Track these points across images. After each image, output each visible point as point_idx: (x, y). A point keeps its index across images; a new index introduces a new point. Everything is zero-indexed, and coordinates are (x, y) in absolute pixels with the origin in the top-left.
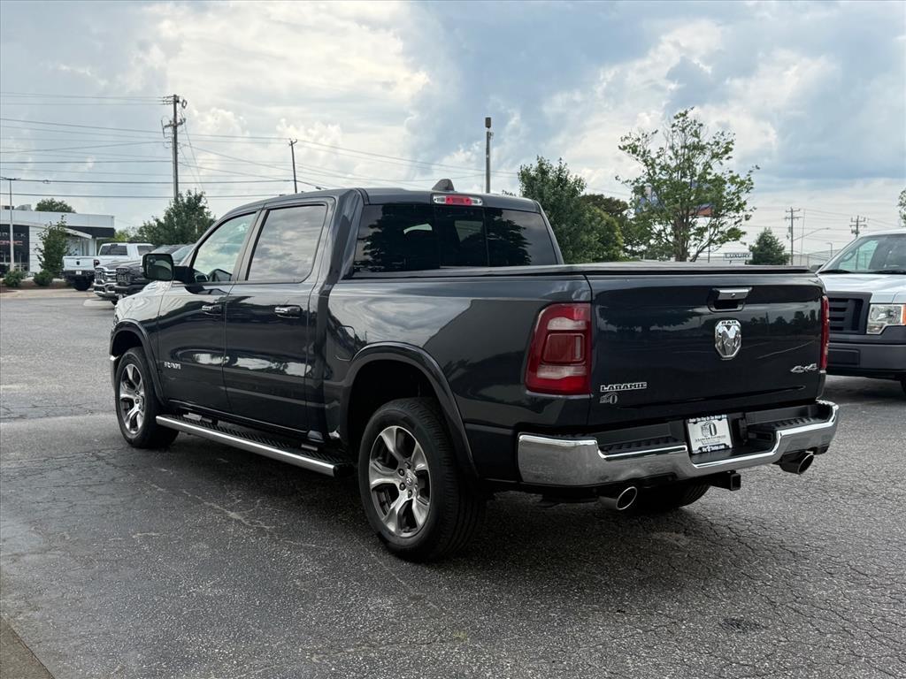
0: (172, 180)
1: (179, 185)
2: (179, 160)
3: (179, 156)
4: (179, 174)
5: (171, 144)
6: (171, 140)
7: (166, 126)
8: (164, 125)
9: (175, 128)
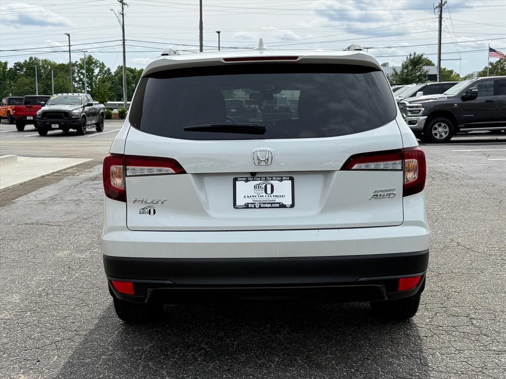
0: (437, 42)
1: (442, 45)
2: (442, 29)
3: (442, 26)
4: (442, 37)
5: (438, 19)
6: (438, 16)
7: (436, 8)
8: (435, 7)
9: (441, 8)
